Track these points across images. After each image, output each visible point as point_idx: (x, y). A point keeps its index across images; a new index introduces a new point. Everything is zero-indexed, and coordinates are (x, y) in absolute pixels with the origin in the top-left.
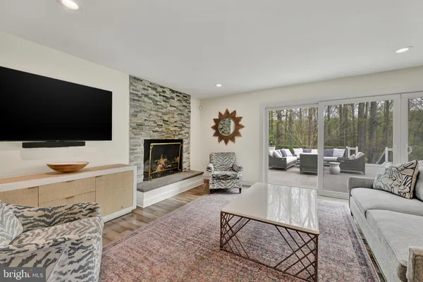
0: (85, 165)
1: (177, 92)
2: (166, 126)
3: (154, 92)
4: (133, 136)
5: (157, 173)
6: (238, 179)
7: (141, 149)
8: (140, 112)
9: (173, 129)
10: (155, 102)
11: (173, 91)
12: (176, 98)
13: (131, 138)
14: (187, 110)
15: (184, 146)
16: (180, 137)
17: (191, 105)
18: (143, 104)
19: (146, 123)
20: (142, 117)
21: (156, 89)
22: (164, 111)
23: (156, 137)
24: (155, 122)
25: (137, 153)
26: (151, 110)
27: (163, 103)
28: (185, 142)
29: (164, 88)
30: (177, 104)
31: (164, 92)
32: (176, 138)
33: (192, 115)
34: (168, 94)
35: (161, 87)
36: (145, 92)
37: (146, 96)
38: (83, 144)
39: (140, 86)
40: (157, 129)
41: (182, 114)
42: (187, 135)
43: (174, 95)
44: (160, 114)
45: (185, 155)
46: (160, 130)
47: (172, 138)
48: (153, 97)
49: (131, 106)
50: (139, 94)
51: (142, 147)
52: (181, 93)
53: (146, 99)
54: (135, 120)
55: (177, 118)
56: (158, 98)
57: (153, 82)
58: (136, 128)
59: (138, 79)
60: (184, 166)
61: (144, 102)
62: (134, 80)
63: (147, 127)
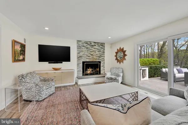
0: (61, 68)
1: (97, 43)
2: (92, 56)
3: (87, 44)
4: (78, 60)
5: (88, 74)
6: (117, 80)
7: (81, 65)
8: (81, 52)
9: (95, 57)
10: (87, 48)
11: (95, 43)
12: (97, 45)
13: (77, 61)
14: (103, 50)
15: (101, 64)
16: (99, 60)
17: (105, 47)
18: (82, 49)
19: (83, 56)
20: (81, 54)
21: (87, 43)
22: (91, 51)
23: (88, 60)
24: (87, 55)
25: (80, 66)
26: (85, 51)
27: (90, 48)
28: (102, 62)
29: (91, 42)
30: (97, 47)
31: (91, 44)
32: (97, 61)
33: (105, 51)
34: (93, 44)
35: (90, 42)
36: (83, 45)
37: (83, 46)
38: (62, 63)
39: (80, 43)
40: (88, 58)
41: (100, 51)
42: (103, 60)
43: (96, 44)
44: (89, 52)
45: (102, 68)
46: (89, 58)
47: (95, 61)
48: (86, 46)
49: (78, 50)
50: (80, 46)
51: (82, 64)
52: (99, 43)
53: (83, 47)
54: (79, 55)
55: (97, 53)
56: (88, 46)
57: (86, 41)
58: (79, 58)
59: (80, 41)
60: (101, 72)
61: (83, 48)
62: (79, 41)
63: (84, 57)
